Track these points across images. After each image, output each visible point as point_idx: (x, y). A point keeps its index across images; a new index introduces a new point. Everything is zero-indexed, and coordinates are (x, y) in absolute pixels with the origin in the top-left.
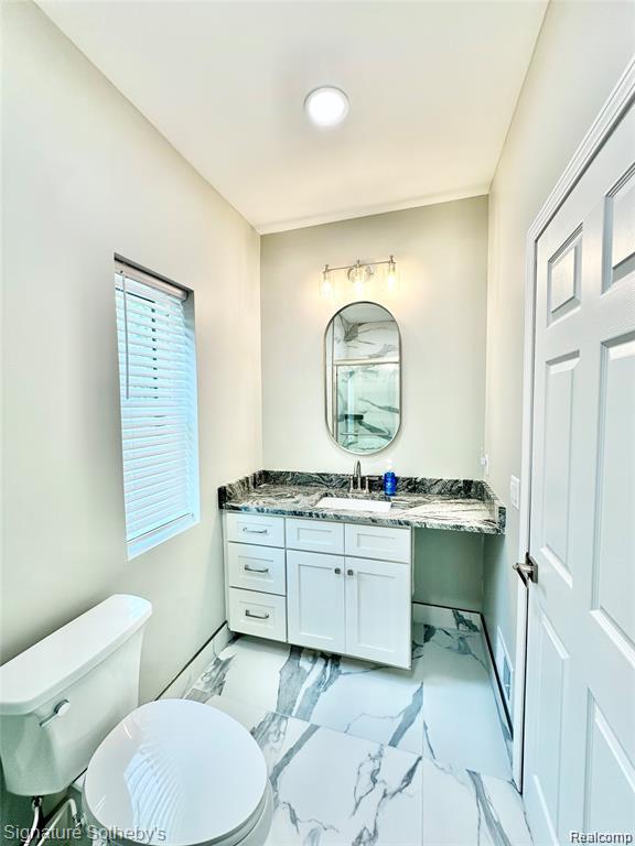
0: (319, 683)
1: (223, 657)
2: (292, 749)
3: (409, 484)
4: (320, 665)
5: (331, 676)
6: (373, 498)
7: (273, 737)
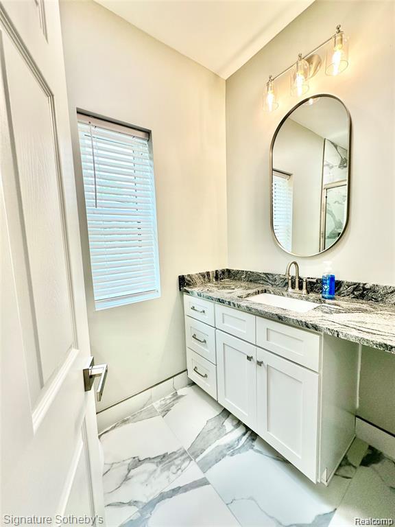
0: (230, 447)
1: (179, 393)
2: (180, 488)
3: (355, 289)
4: (239, 431)
5: (243, 445)
6: (307, 299)
7: (173, 468)
